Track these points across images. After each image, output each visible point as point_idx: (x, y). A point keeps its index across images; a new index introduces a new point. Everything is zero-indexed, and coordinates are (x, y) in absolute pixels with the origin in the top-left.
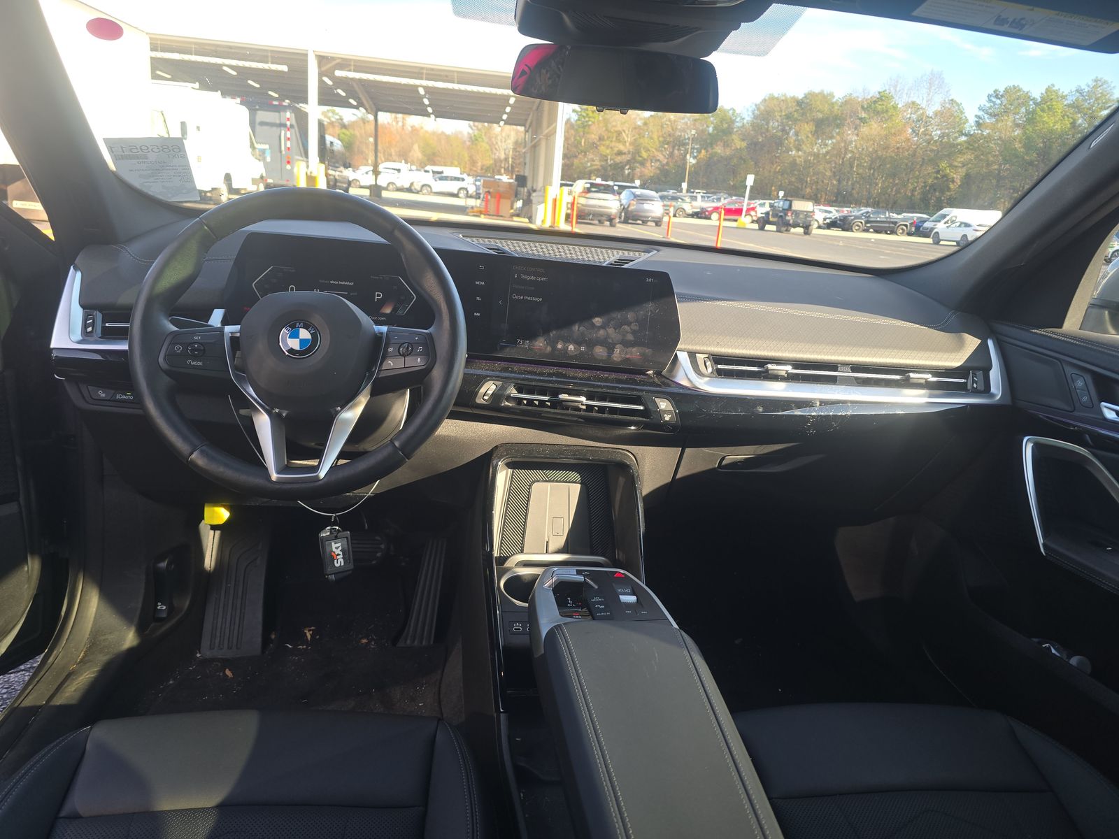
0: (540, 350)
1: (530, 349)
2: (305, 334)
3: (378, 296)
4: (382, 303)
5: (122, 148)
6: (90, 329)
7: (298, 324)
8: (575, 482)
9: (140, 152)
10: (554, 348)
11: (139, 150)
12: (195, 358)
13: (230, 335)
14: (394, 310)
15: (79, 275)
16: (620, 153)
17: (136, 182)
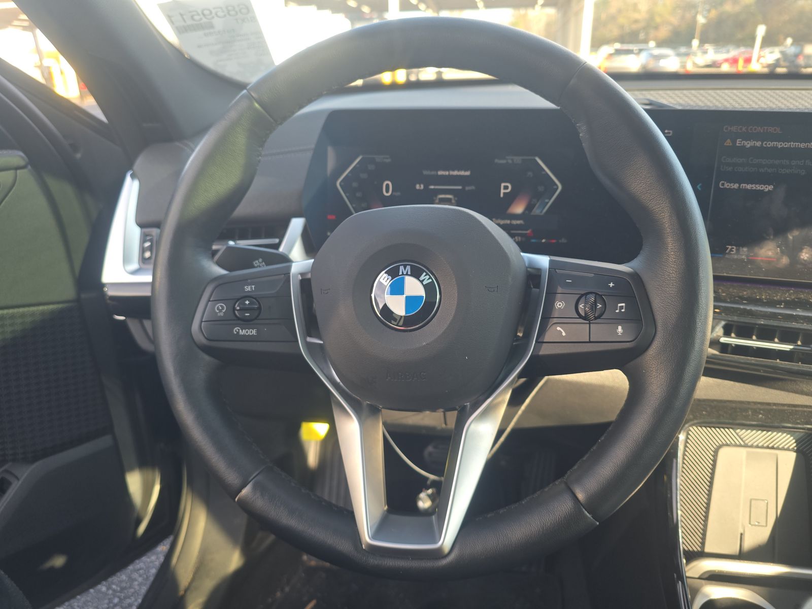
0: (769, 262)
1: (751, 262)
2: (414, 287)
3: (505, 188)
4: (511, 198)
5: (181, 15)
6: (147, 254)
7: (402, 268)
8: (788, 449)
9: (204, 20)
10: (794, 259)
11: (202, 16)
12: (246, 322)
13: (300, 277)
14: (529, 208)
15: (136, 183)
16: (636, 21)
17: (208, 61)
